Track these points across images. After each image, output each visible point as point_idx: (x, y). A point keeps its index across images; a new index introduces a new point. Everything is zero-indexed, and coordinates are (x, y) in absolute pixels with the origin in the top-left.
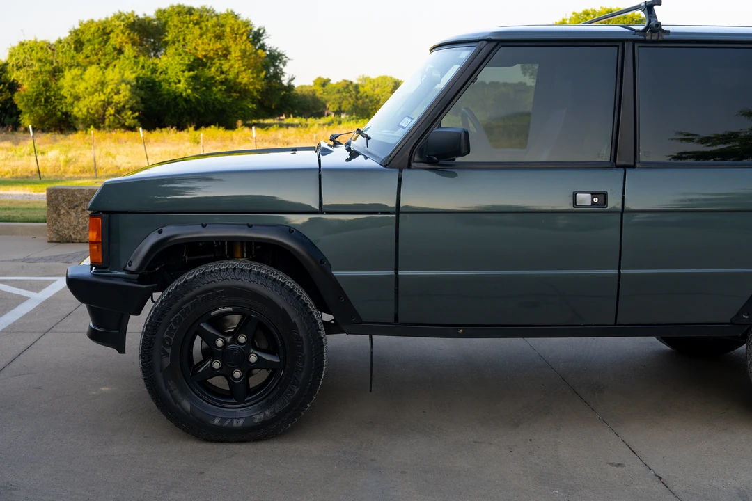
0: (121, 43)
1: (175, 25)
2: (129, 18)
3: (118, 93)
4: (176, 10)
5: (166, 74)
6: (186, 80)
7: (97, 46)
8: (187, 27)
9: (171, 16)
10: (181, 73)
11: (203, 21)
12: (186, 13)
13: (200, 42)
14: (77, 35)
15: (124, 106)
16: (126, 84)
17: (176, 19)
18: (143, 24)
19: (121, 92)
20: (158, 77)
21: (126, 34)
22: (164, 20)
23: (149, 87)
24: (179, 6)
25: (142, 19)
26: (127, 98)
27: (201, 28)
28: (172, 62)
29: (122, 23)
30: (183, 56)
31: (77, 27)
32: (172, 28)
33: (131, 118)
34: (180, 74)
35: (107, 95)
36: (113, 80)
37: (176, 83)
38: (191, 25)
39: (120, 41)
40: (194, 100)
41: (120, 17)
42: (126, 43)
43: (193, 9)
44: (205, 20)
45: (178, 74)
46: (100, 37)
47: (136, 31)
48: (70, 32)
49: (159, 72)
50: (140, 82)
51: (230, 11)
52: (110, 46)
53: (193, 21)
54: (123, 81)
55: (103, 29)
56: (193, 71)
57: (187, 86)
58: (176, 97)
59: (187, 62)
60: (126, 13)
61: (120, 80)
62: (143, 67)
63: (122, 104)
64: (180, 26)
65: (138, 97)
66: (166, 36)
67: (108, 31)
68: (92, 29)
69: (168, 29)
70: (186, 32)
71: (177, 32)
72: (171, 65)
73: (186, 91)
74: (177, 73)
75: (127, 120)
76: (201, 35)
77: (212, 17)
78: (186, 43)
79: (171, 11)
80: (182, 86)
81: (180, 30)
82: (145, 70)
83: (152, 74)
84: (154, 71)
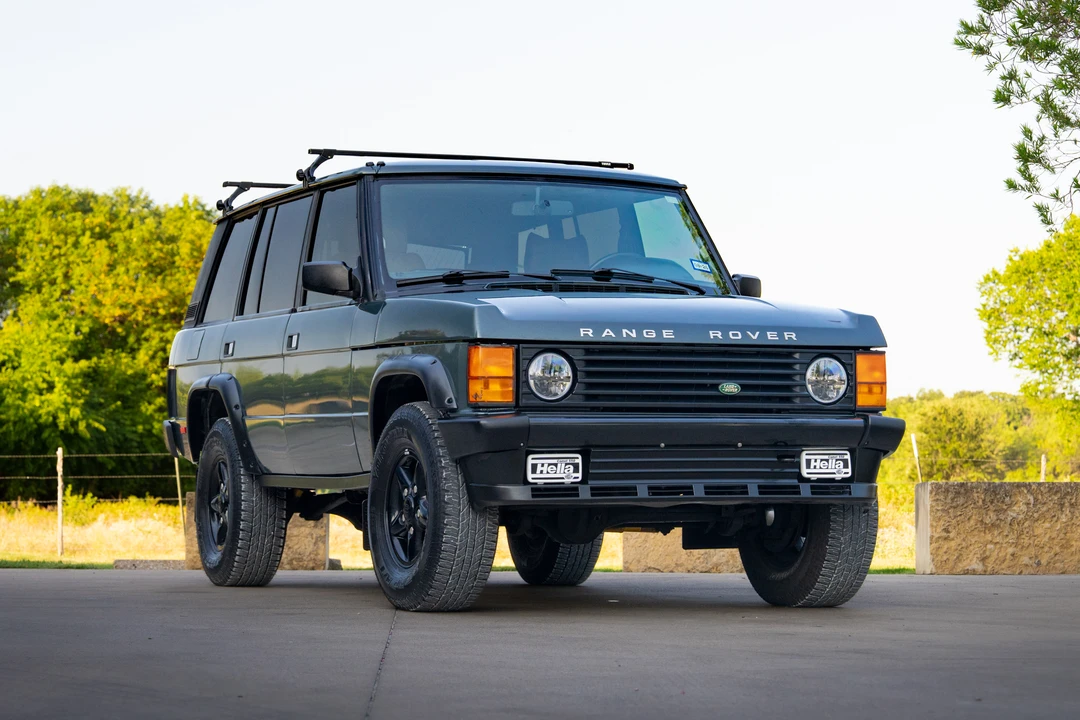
1: (42, 241)
4: (48, 202)
6: (68, 384)
8: (76, 245)
9: (34, 215)
10: (56, 364)
11: (119, 229)
12: (74, 209)
17: (45, 225)
22: (14, 228)
24: (55, 191)
27: (113, 248)
28: (33, 336)
30: (60, 320)
32: (36, 248)
34: (52, 366)
37: (41, 393)
38: (86, 240)
40: (88, 436)
43: (94, 197)
44: (124, 225)
45: (48, 369)
51: (191, 201)
53: (92, 229)
56: (88, 358)
57: (69, 400)
59: (72, 337)
64: (56, 241)
66: (18, 269)
69: (25, 251)
70: (71, 259)
71: (47, 257)
72: (30, 343)
73: (67, 411)
74: (44, 364)
76: (112, 267)
77: (143, 219)
78: (72, 288)
79: (34, 203)
80: (57, 398)
81: (56, 251)
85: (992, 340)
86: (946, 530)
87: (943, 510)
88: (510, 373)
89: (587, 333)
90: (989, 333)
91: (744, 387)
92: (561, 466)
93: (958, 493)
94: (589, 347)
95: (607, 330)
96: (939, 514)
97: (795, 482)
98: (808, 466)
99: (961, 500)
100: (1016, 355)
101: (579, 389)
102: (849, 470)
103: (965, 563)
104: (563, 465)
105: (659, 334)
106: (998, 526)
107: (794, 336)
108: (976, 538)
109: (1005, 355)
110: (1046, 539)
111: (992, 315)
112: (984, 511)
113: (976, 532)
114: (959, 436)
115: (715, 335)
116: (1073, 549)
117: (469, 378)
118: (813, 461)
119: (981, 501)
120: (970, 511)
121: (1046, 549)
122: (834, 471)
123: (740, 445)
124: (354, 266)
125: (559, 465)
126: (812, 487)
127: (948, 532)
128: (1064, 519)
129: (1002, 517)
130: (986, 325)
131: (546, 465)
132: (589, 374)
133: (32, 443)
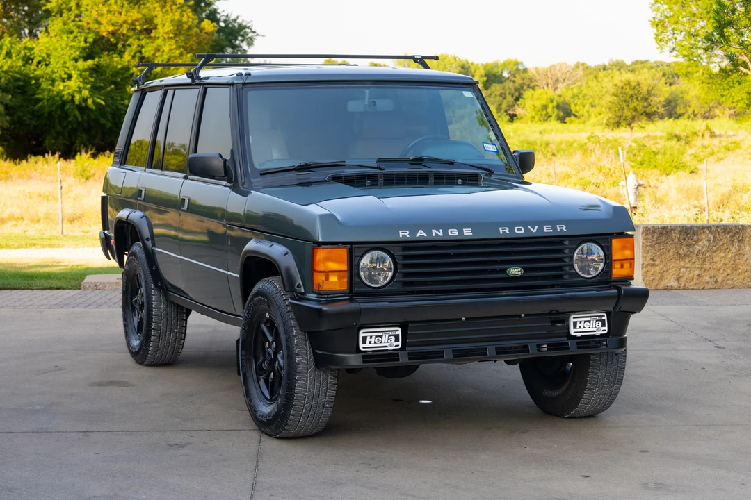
5: (47, 65)
6: (80, 75)
10: (72, 62)
13: (105, 10)
20: (34, 70)
23: (19, 87)
28: (57, 45)
30: (75, 34)
34: (70, 64)
37: (63, 81)
40: (94, 108)
45: (67, 65)
49: (35, 62)
56: (93, 58)
57: (81, 85)
58: (62, 106)
59: (82, 44)
62: (8, 54)
72: (56, 49)
73: (80, 92)
74: (65, 63)
78: (82, 13)
80: (74, 84)
82: (11, 57)
83: (24, 65)
84: (27, 60)
85: (659, 40)
86: (653, 259)
87: (650, 246)
88: (344, 267)
89: (404, 234)
90: (657, 35)
91: (525, 270)
92: (385, 337)
93: (661, 234)
94: (406, 245)
95: (420, 231)
96: (648, 248)
97: (565, 340)
98: (575, 327)
99: (663, 239)
100: (674, 49)
101: (399, 278)
102: (606, 328)
103: (665, 282)
104: (387, 336)
105: (461, 232)
106: (689, 256)
107: (564, 228)
108: (673, 265)
109: (667, 49)
110: (721, 264)
111: (659, 24)
112: (679, 246)
113: (673, 261)
114: (637, 98)
115: (504, 231)
116: (740, 271)
117: (313, 271)
118: (578, 323)
119: (677, 240)
120: (670, 246)
121: (721, 271)
122: (595, 329)
123: (523, 315)
124: (228, 157)
125: (384, 337)
126: (578, 343)
127: (654, 260)
128: (734, 250)
129: (691, 249)
130: (655, 30)
131: (373, 337)
132: (405, 266)
133: (59, 112)
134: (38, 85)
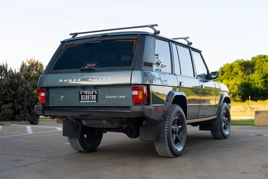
0: (237, 71)
1: (258, 63)
2: (241, 61)
3: (234, 89)
4: (259, 57)
5: (254, 81)
6: (261, 83)
7: (228, 73)
8: (263, 63)
9: (257, 59)
12: (263, 58)
14: (222, 69)
15: (236, 94)
16: (237, 85)
17: (259, 60)
18: (246, 63)
19: (235, 88)
20: (251, 82)
21: (239, 67)
22: (254, 61)
23: (247, 86)
24: (260, 55)
25: (246, 61)
26: (237, 91)
28: (256, 76)
29: (238, 63)
30: (260, 74)
31: (223, 66)
33: (238, 98)
35: (229, 90)
36: (232, 84)
37: (257, 84)
38: (265, 62)
39: (237, 70)
40: (264, 90)
41: (237, 61)
42: (239, 70)
43: (266, 56)
45: (258, 81)
46: (230, 69)
47: (243, 66)
48: (220, 68)
49: (251, 80)
50: (243, 84)
52: (233, 72)
53: (266, 60)
54: (235, 84)
55: (231, 66)
56: (264, 79)
57: (261, 85)
58: (257, 89)
59: (263, 76)
60: (239, 60)
61: (234, 84)
62: (245, 79)
63: (235, 93)
64: (260, 63)
65: (241, 90)
66: (255, 67)
67: (233, 67)
68: (227, 67)
69: (256, 64)
70: (263, 65)
71: (259, 65)
72: (256, 77)
73: (261, 87)
74: (258, 80)
75: (237, 99)
78: (263, 69)
79: (257, 57)
80: (260, 85)
81: (260, 64)
82: (245, 80)
83: (248, 81)
84: (249, 80)
133: (256, 91)
134: (251, 85)
